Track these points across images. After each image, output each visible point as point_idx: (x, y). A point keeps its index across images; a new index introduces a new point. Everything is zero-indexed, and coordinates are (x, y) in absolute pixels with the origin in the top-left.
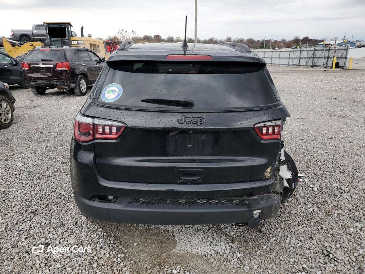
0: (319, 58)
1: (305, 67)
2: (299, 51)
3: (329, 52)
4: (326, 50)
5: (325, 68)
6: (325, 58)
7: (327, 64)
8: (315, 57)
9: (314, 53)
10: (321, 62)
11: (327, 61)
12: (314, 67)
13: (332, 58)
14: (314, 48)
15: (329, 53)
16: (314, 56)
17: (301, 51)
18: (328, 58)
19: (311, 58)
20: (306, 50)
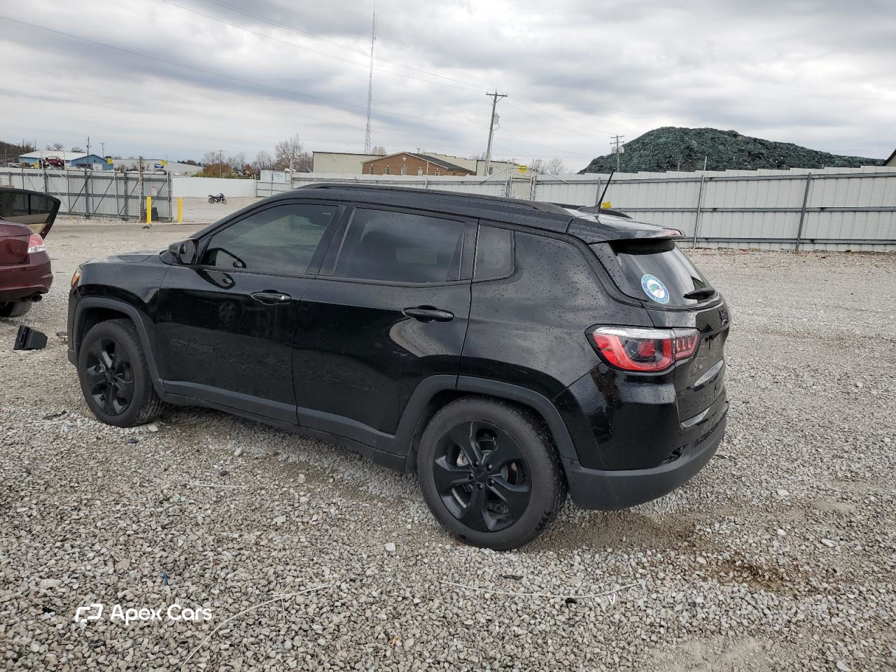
0: (104, 196)
1: (66, 216)
2: (41, 175)
3: (126, 183)
4: (118, 179)
5: (124, 219)
6: (119, 197)
7: (126, 211)
8: (90, 192)
9: (86, 184)
10: (110, 206)
11: (126, 205)
12: (91, 217)
13: (137, 197)
14: (86, 173)
15: (127, 187)
16: (86, 190)
17: (46, 176)
18: (127, 197)
19: (79, 195)
20: (64, 176)
